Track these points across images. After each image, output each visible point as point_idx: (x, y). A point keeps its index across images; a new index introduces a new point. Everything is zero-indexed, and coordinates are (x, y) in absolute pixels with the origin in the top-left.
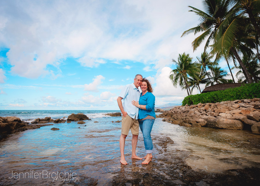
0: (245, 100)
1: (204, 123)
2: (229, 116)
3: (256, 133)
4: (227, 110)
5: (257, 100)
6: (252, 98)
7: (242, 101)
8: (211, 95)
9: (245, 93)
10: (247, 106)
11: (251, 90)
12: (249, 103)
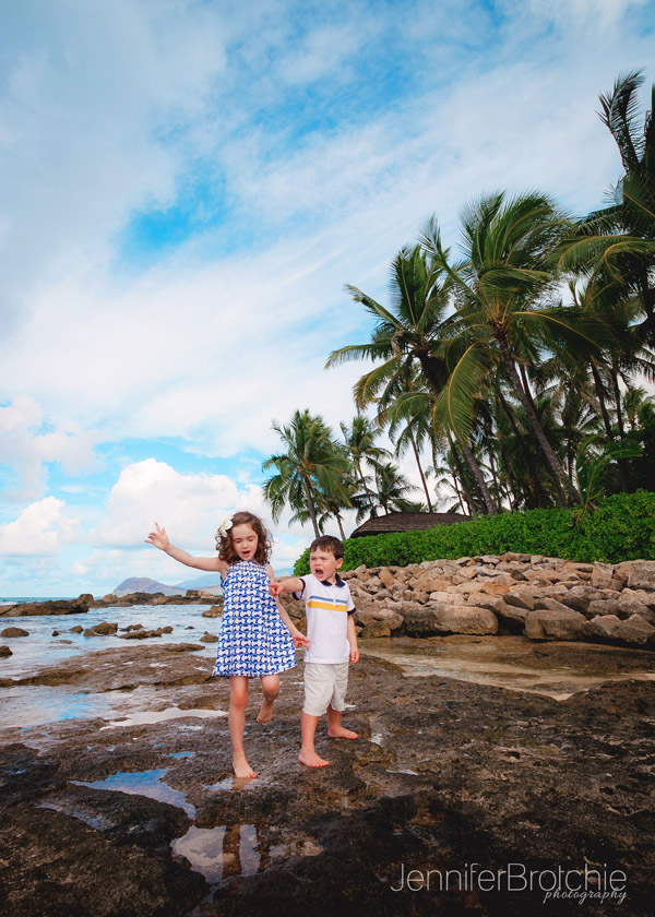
0: (486, 558)
1: (396, 621)
2: (458, 598)
3: (536, 637)
4: (448, 583)
5: (514, 559)
6: (498, 553)
7: (476, 561)
8: (391, 544)
9: (483, 540)
10: (495, 572)
11: (496, 533)
12: (495, 565)
